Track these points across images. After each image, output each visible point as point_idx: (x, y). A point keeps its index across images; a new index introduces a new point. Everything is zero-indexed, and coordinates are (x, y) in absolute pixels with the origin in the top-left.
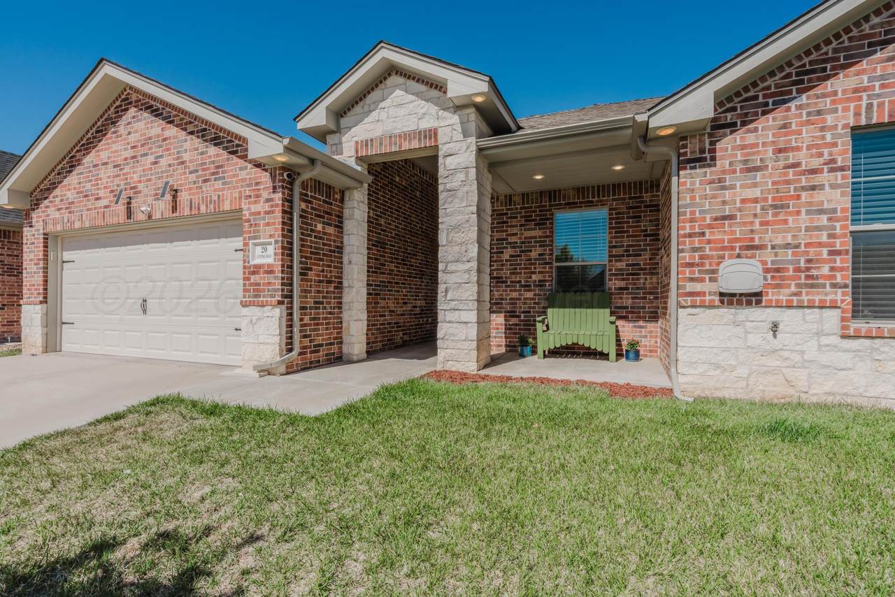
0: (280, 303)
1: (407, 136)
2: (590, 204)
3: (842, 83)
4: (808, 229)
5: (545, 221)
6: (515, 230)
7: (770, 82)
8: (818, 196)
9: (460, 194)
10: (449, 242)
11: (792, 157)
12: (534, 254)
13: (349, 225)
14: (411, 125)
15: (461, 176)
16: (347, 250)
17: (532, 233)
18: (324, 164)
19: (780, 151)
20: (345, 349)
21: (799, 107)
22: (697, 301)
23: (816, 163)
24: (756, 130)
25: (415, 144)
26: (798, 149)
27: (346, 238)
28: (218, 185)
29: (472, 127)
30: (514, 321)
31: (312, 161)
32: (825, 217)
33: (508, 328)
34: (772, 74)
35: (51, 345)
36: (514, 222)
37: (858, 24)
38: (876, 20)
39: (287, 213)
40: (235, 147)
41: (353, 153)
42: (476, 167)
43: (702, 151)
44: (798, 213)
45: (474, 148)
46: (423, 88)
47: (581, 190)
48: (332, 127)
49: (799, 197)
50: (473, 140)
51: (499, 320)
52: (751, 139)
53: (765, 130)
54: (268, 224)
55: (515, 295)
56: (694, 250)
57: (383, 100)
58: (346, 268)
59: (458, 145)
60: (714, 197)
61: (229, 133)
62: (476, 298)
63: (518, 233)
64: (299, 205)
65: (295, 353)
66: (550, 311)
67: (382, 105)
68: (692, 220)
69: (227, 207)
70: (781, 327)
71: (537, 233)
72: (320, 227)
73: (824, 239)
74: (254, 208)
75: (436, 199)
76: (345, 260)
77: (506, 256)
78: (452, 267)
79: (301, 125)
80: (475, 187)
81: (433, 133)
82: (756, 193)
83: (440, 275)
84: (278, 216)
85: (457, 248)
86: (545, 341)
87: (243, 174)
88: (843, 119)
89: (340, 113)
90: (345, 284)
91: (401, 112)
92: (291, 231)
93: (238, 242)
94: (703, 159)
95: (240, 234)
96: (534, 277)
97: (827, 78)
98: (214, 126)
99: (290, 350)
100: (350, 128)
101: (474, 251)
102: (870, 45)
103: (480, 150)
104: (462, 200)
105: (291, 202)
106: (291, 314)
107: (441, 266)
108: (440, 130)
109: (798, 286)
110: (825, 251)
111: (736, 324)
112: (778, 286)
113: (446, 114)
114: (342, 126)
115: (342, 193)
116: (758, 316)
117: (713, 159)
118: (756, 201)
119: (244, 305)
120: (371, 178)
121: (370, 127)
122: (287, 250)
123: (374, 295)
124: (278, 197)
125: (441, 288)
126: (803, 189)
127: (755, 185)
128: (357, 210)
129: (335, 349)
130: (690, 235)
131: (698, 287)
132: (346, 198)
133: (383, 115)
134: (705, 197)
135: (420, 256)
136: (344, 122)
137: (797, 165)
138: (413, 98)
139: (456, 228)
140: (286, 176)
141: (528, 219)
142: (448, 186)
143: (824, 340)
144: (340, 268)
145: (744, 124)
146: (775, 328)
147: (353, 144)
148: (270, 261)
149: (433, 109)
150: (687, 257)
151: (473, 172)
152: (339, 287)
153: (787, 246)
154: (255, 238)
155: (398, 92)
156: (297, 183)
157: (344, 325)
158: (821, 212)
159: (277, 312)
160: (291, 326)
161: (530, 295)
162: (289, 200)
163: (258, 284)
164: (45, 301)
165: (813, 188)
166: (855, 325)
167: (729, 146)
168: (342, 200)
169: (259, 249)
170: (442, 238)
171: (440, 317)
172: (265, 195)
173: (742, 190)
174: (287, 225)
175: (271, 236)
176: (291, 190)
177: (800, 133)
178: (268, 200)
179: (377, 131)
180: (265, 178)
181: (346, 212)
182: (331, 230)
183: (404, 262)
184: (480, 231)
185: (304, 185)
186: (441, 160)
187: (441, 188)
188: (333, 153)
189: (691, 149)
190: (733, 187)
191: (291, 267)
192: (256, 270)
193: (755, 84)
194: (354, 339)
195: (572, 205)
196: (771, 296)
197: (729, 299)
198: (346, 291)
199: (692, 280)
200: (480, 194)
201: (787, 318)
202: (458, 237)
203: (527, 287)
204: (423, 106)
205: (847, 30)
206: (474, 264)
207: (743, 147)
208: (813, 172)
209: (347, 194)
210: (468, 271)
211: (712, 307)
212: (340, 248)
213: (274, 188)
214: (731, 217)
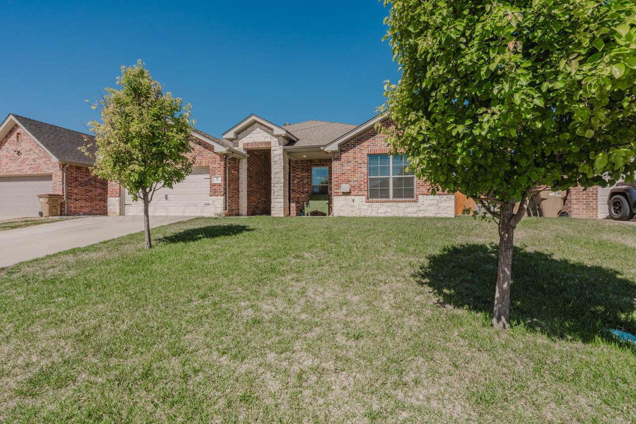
0: (224, 195)
1: (262, 143)
2: (323, 165)
3: (365, 144)
4: (360, 177)
5: (309, 170)
6: (299, 173)
7: (352, 141)
8: (362, 170)
9: (278, 162)
10: (275, 177)
11: (357, 160)
12: (305, 182)
13: (241, 171)
14: (262, 140)
15: (278, 157)
16: (240, 179)
17: (304, 174)
18: (236, 153)
19: (354, 158)
20: (240, 212)
21: (358, 148)
22: (337, 194)
23: (361, 162)
24: (349, 153)
25: (264, 146)
26: (357, 158)
27: (240, 175)
28: (201, 158)
29: (282, 142)
30: (299, 205)
31: (233, 152)
32: (363, 174)
33: (297, 207)
34: (352, 140)
35: (122, 213)
36: (297, 170)
37: (368, 131)
38: (371, 130)
39: (225, 168)
40: (210, 148)
41: (243, 147)
42: (283, 155)
43: (338, 157)
44: (357, 173)
45: (282, 149)
46: (266, 129)
47: (320, 160)
48: (235, 138)
49: (358, 169)
50: (282, 146)
51: (293, 205)
52: (348, 155)
53: (351, 153)
54: (219, 171)
55: (299, 196)
56: (337, 181)
57: (253, 131)
58: (240, 185)
59: (277, 148)
60: (341, 168)
61: (204, 142)
62: (283, 194)
63: (300, 174)
64: (228, 165)
65: (227, 210)
66: (310, 201)
67: (253, 132)
68: (336, 174)
69: (204, 165)
70: (355, 200)
71: (306, 174)
72: (233, 172)
73: (363, 180)
74: (213, 166)
75: (271, 164)
76: (240, 182)
77: (296, 182)
78: (275, 185)
79: (224, 137)
80: (282, 161)
81: (269, 143)
82: (349, 168)
83: (272, 187)
84: (222, 169)
85: (277, 179)
86: (307, 210)
87: (209, 155)
88: (365, 152)
89: (238, 133)
90: (240, 190)
91: (259, 135)
92: (226, 173)
93: (208, 176)
94: (338, 159)
95: (209, 173)
96: (305, 189)
97: (363, 142)
98: (199, 139)
99: (226, 210)
100: (241, 138)
101: (282, 180)
102: (371, 136)
103: (284, 150)
104: (279, 165)
105: (226, 164)
106: (226, 199)
107: (272, 185)
108: (272, 143)
109: (358, 190)
110: (363, 182)
111: (346, 200)
112: (354, 191)
113: (274, 138)
114: (239, 137)
115: (239, 160)
116: (350, 198)
117: (341, 159)
118: (349, 170)
119: (210, 196)
120: (248, 156)
121: (248, 139)
122: (225, 179)
123: (250, 194)
124: (222, 163)
125: (272, 192)
126: (359, 167)
127: (349, 166)
128: (244, 166)
129: (237, 211)
130: (336, 178)
131: (338, 191)
132: (240, 162)
133: (253, 136)
134: (339, 168)
135: (264, 181)
136: (239, 136)
137: (357, 162)
138: (263, 131)
139: (277, 173)
140: (224, 157)
141: (303, 169)
142: (274, 160)
143: (363, 203)
144: (238, 185)
145: (347, 151)
146: (353, 200)
147: (242, 144)
148: (220, 182)
149: (270, 136)
150: (335, 183)
151: (282, 156)
152: (238, 191)
153: (356, 181)
154: (214, 175)
155: (258, 129)
156: (228, 158)
157: (240, 204)
158: (362, 173)
159: (223, 198)
160: (226, 202)
161: (304, 196)
162: (225, 164)
163: (215, 189)
164: (120, 196)
165: (361, 167)
166: (370, 200)
167: (344, 155)
168: (239, 162)
169: (215, 179)
170: (273, 176)
171: (272, 200)
172: (218, 162)
173: (347, 167)
174: (225, 171)
175: (220, 175)
176: (226, 161)
177: (358, 154)
178: (219, 164)
179: (251, 141)
180: (218, 157)
181: (240, 166)
182: (236, 172)
183: (258, 183)
184: (284, 174)
185: (229, 159)
186: (272, 152)
187: (272, 160)
188: (235, 146)
189: (336, 156)
190: (345, 166)
191: (226, 184)
192: (215, 185)
193: (349, 142)
194: (243, 209)
195: (317, 165)
196: (353, 193)
197: (344, 194)
198: (240, 193)
199: (337, 189)
200: (284, 162)
201: (356, 198)
202: (278, 176)
203: (303, 193)
204: (266, 134)
205: (366, 132)
206: (283, 184)
207: (347, 157)
208: (361, 164)
209: (240, 160)
210: (281, 186)
211: (340, 196)
212: (238, 179)
213: (221, 160)
214: (344, 174)
